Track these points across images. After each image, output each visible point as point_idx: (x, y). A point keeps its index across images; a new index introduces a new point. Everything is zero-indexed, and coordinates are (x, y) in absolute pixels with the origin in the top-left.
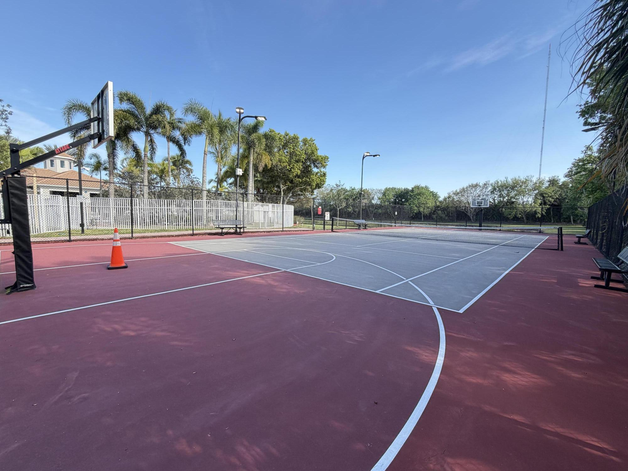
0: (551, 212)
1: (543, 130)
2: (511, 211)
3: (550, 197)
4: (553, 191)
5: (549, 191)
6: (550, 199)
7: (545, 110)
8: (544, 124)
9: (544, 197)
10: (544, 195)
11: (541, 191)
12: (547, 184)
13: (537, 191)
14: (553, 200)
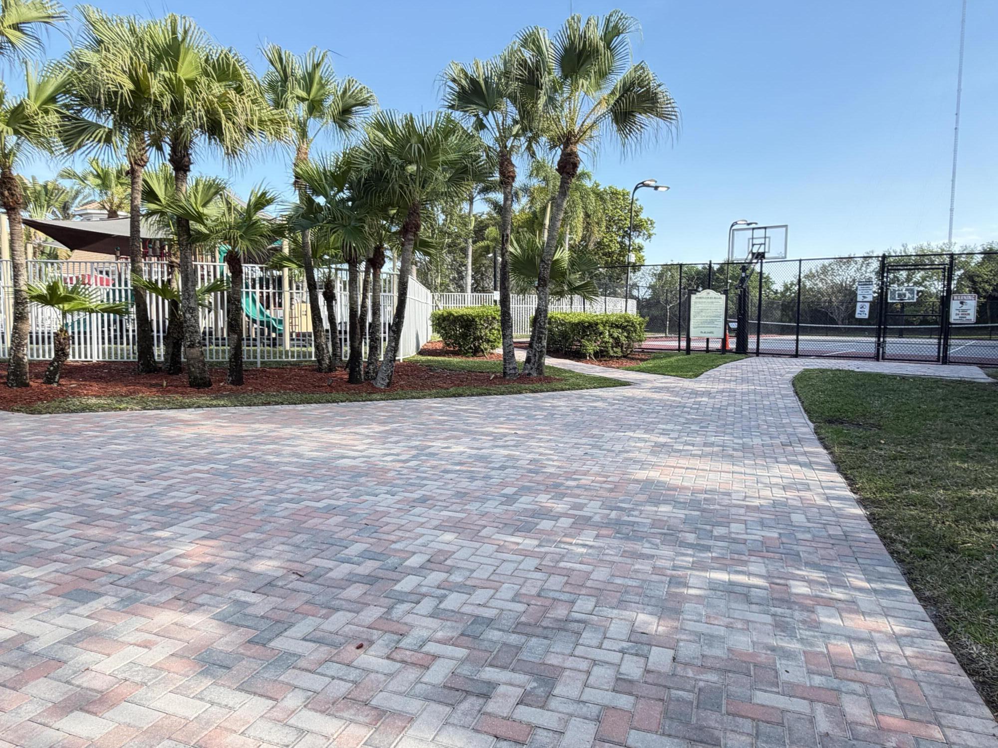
0: (988, 311)
1: (956, 134)
2: (917, 309)
3: (986, 282)
4: (991, 271)
5: (984, 271)
6: (987, 287)
7: (959, 90)
8: (957, 122)
9: (974, 282)
10: (976, 279)
11: (969, 271)
12: (979, 258)
13: (962, 271)
14: (991, 288)
